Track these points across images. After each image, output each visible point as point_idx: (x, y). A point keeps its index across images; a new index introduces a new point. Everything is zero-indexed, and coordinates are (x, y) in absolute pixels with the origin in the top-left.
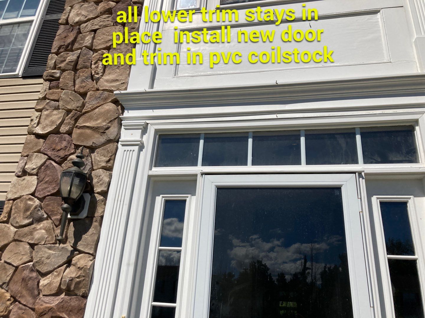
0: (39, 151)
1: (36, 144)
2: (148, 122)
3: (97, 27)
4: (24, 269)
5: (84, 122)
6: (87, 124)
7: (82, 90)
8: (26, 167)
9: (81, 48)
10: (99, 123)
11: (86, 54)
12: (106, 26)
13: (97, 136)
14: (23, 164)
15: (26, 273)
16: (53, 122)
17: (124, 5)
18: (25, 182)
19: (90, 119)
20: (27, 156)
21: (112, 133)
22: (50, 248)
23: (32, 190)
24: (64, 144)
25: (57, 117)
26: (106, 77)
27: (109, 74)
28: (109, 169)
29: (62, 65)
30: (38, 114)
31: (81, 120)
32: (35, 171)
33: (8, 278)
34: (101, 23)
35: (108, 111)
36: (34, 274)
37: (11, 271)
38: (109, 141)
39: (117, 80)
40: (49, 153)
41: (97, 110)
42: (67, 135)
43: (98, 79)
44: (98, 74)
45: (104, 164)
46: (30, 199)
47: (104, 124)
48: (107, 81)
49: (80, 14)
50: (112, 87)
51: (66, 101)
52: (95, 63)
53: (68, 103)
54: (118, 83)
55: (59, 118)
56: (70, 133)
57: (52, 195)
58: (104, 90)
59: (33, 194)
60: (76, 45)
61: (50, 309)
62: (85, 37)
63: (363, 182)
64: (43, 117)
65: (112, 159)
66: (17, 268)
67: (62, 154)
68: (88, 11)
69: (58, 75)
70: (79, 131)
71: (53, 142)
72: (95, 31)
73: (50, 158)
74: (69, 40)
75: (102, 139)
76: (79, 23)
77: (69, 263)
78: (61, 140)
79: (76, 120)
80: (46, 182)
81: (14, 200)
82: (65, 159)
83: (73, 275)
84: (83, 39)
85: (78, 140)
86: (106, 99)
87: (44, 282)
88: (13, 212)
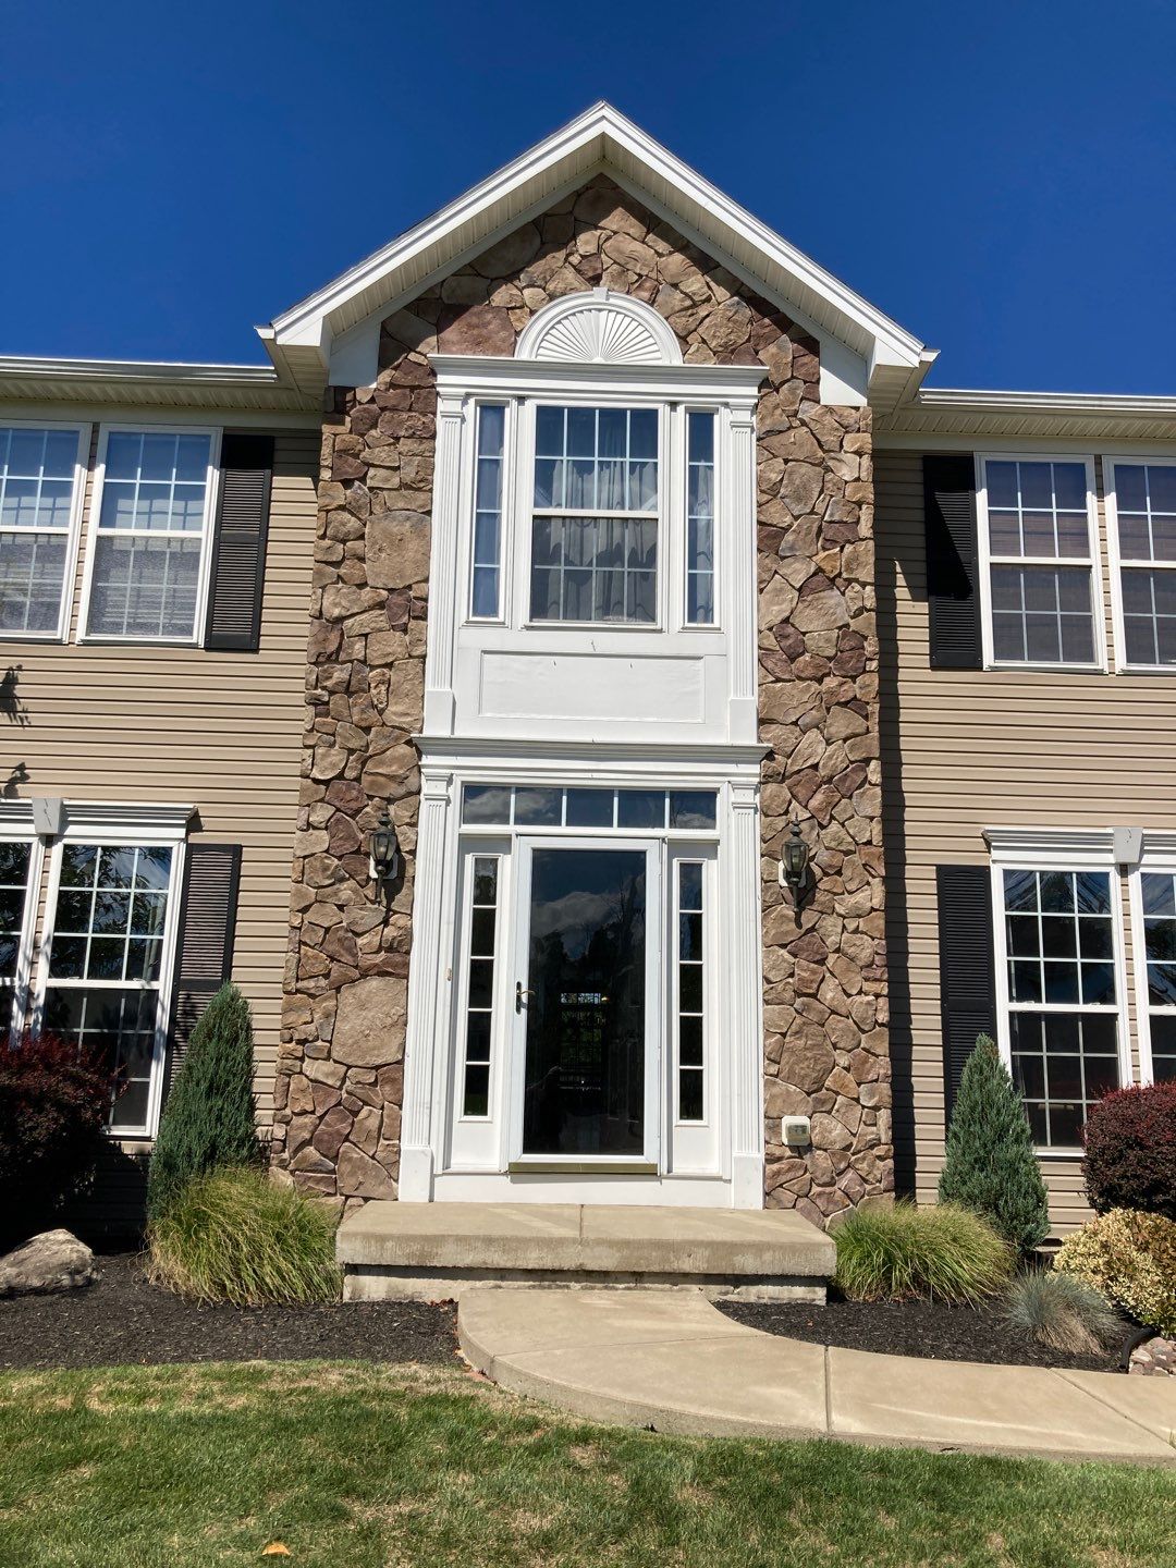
0: (322, 800)
1: (316, 792)
2: (453, 771)
3: (368, 630)
4: (337, 930)
5: (376, 766)
6: (380, 771)
7: (363, 724)
8: (311, 819)
9: (351, 661)
10: (396, 771)
11: (359, 672)
12: (380, 630)
13: (394, 785)
14: (306, 816)
15: (341, 933)
16: (334, 765)
17: (400, 598)
18: (313, 837)
19: (382, 763)
20: (308, 805)
21: (411, 783)
22: (361, 909)
23: (326, 846)
24: (355, 793)
25: (338, 758)
26: (392, 708)
27: (396, 703)
28: (414, 825)
29: (328, 683)
30: (310, 751)
31: (369, 766)
32: (323, 825)
33: (321, 940)
34: (373, 625)
35: (404, 756)
36: (350, 934)
37: (322, 932)
38: (410, 794)
39: (408, 714)
40: (337, 804)
41: (388, 752)
42: (355, 783)
43: (383, 710)
44: (381, 703)
45: (408, 820)
46: (326, 857)
47: (401, 772)
48: (395, 714)
49: (340, 604)
50: (404, 723)
51: (345, 737)
52: (376, 687)
53: (348, 740)
54: (410, 719)
55: (341, 760)
56: (358, 779)
57: (351, 853)
58: (393, 727)
59: (327, 851)
60: (342, 657)
61: (376, 965)
62: (353, 644)
63: (665, 847)
64: (318, 757)
65: (416, 814)
66: (327, 930)
67: (354, 805)
68: (349, 601)
69: (326, 699)
70: (370, 778)
71: (340, 790)
72: (366, 635)
73: (338, 810)
74: (332, 647)
75: (402, 790)
76: (340, 619)
77: (386, 922)
78: (349, 788)
79: (364, 764)
80: (341, 839)
81: (305, 857)
82: (359, 811)
83: (395, 934)
84: (351, 646)
85: (370, 790)
86: (397, 739)
87: (360, 941)
88: (307, 871)
